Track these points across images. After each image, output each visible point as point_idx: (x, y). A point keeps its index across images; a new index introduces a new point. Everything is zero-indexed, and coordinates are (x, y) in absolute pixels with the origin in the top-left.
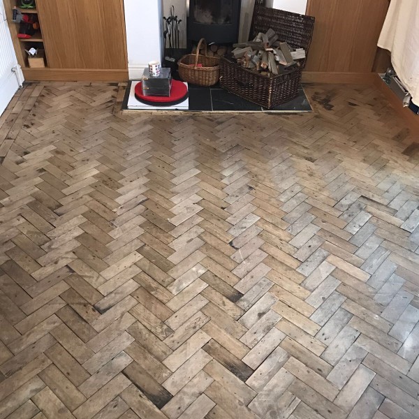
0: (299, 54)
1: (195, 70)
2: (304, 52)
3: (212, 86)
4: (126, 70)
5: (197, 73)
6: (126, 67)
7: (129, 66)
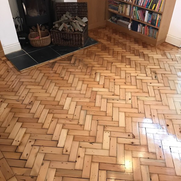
0: (85, 20)
1: (40, 40)
2: (86, 18)
3: (49, 45)
4: (2, 51)
5: (41, 41)
6: (2, 49)
7: (3, 48)
